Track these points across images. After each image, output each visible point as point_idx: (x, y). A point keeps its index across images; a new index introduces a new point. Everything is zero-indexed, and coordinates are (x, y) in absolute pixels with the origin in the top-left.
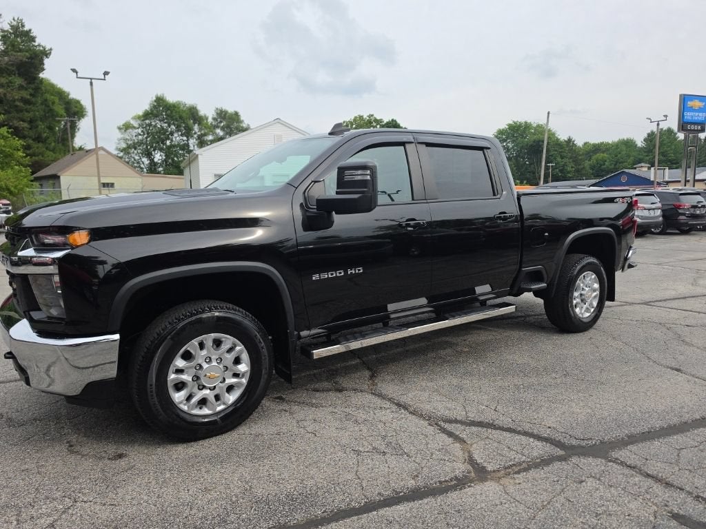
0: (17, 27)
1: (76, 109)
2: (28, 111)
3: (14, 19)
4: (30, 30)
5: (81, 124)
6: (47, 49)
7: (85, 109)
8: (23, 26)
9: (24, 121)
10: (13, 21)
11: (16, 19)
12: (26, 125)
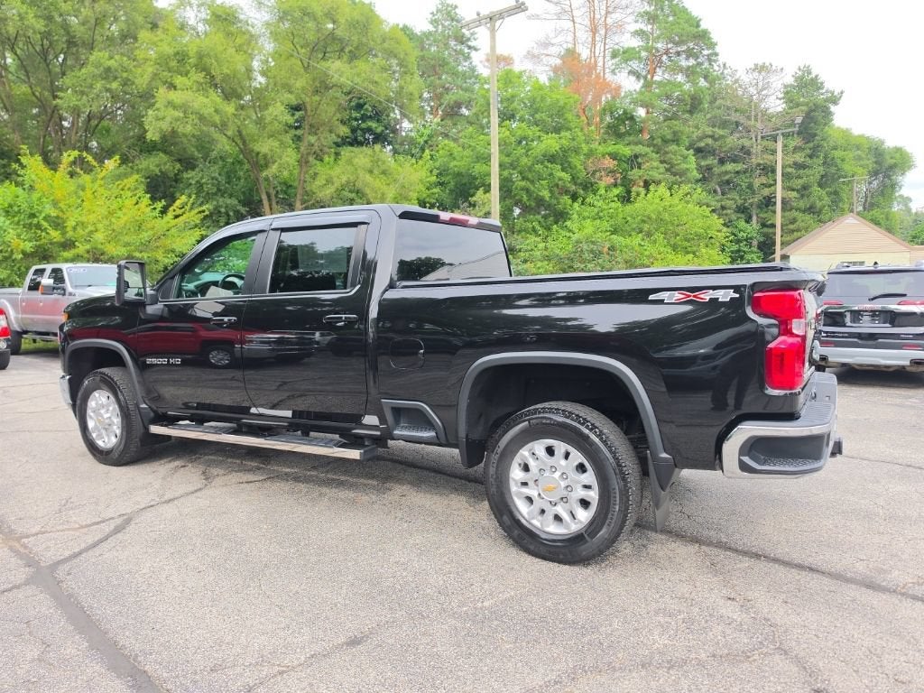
0: (802, 78)
1: (893, 161)
2: (799, 177)
3: (800, 69)
4: (817, 76)
5: (905, 180)
6: (836, 94)
7: (911, 158)
8: (810, 73)
9: (793, 190)
10: (798, 72)
11: (802, 68)
12: (794, 194)
